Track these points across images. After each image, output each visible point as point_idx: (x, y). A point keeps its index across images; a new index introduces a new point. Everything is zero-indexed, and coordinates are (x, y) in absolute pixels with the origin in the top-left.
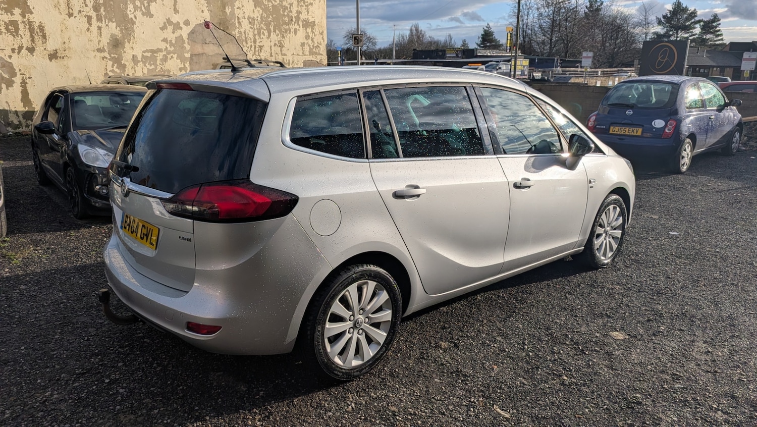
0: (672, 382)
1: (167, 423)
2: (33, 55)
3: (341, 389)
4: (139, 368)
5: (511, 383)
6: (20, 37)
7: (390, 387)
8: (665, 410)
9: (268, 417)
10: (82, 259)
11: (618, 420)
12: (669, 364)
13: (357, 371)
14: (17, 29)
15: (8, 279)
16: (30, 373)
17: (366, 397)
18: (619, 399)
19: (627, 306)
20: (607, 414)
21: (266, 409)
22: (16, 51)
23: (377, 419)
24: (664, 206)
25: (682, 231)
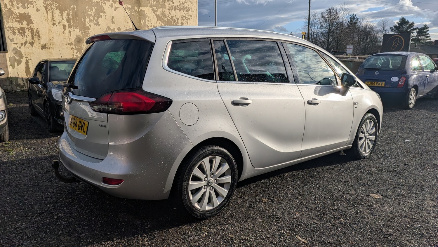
0: (412, 223)
1: (89, 242)
2: (33, 47)
3: (199, 224)
4: (76, 211)
5: (307, 222)
6: (26, 37)
7: (230, 223)
8: (409, 239)
9: (153, 239)
10: (50, 153)
11: (378, 245)
12: (410, 213)
13: (209, 213)
14: (24, 32)
15: (6, 162)
16: (10, 212)
17: (214, 229)
18: (378, 232)
19: (380, 179)
20: (370, 241)
21: (152, 235)
22: (24, 44)
23: (221, 241)
24: (400, 126)
25: (412, 139)
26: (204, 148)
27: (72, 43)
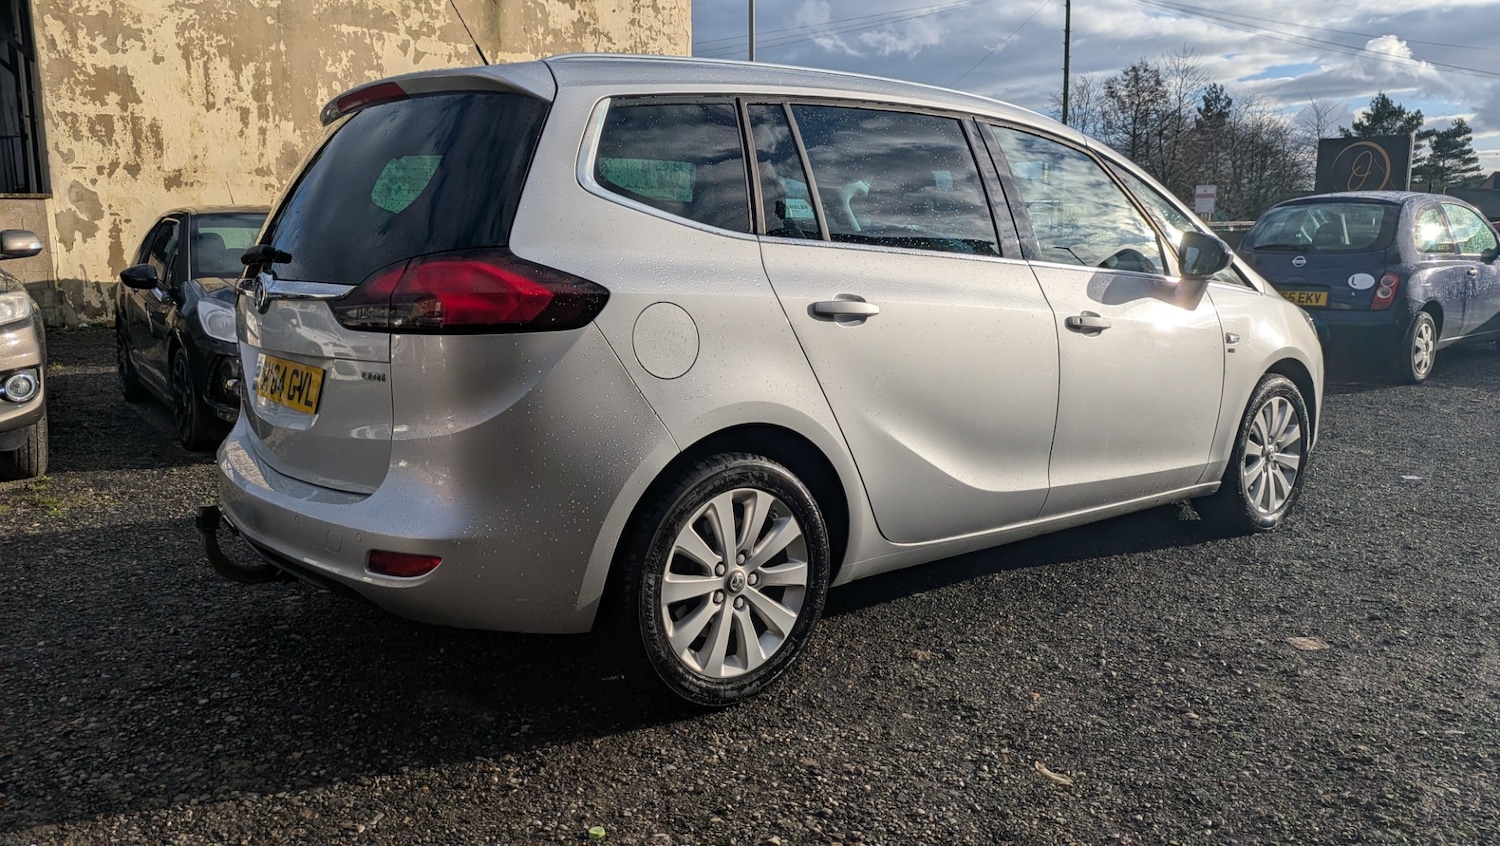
0: (1438, 726)
1: (318, 776)
2: (137, 179)
3: (696, 725)
4: (273, 682)
5: (1072, 722)
6: (114, 146)
7: (804, 723)
8: (1428, 774)
9: (536, 771)
10: (186, 509)
11: (1321, 792)
12: (1427, 694)
13: (732, 689)
14: (110, 131)
15: (36, 538)
16: (46, 685)
17: (750, 741)
18: (1319, 752)
19: (1322, 593)
20: (1293, 780)
21: (533, 756)
22: (106, 171)
23: (774, 778)
24: (1384, 436)
25: (1427, 473)
26: (716, 460)
27: (268, 167)
